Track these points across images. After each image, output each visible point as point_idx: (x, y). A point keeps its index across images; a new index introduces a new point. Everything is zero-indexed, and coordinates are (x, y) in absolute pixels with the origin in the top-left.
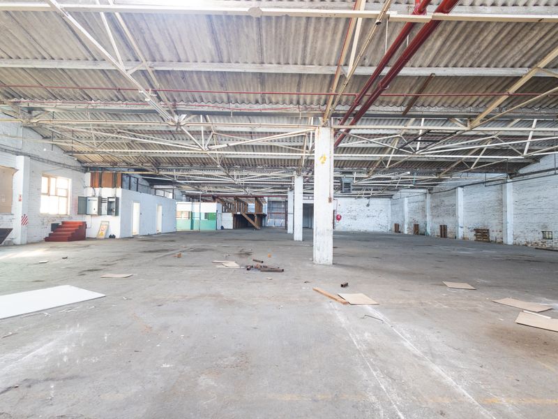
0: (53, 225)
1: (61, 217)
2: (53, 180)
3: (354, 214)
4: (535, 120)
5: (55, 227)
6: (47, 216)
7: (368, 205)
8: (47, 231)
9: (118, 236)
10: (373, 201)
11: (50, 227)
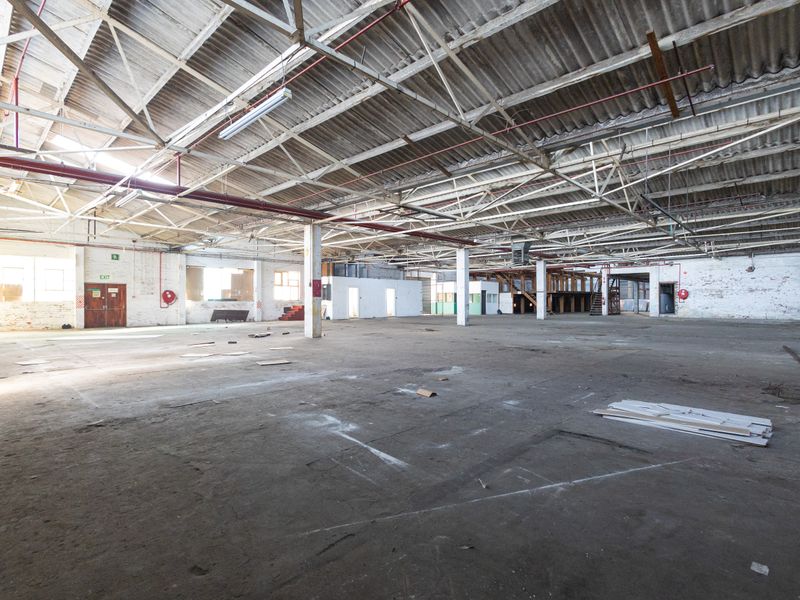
0: (285, 309)
1: (291, 302)
2: (285, 274)
3: (717, 287)
4: (591, 143)
5: (287, 310)
6: (280, 301)
7: (751, 269)
8: (281, 313)
9: (331, 318)
10: (761, 261)
11: (282, 310)
